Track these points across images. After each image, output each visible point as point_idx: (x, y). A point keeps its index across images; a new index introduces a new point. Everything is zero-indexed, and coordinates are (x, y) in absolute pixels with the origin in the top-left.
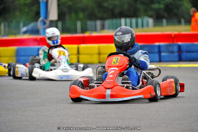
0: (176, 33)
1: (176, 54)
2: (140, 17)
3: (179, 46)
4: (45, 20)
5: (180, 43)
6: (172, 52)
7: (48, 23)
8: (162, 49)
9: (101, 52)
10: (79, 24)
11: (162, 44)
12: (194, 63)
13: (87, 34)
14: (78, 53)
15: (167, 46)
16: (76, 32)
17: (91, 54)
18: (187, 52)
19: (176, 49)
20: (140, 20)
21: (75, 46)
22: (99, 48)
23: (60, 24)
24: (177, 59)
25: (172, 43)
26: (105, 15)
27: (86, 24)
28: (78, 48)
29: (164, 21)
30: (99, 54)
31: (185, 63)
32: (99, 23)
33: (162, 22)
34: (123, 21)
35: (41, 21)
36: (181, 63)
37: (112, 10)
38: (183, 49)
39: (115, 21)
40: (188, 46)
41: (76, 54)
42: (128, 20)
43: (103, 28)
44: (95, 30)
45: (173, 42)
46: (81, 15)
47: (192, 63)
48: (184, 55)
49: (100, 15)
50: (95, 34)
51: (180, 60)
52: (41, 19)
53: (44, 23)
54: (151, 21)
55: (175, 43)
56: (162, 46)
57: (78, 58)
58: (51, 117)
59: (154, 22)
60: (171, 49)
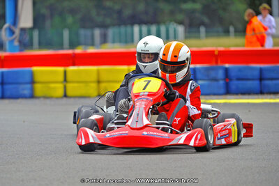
0: (222, 49)
1: (222, 82)
2: (164, 23)
3: (226, 70)
4: (13, 28)
5: (227, 65)
6: (216, 80)
7: (17, 31)
8: (199, 75)
9: (101, 79)
10: (66, 34)
11: (198, 66)
12: (250, 96)
13: (79, 50)
14: (65, 80)
15: (207, 69)
16: (61, 47)
17: (86, 82)
18: (239, 79)
19: (221, 74)
20: (163, 29)
21: (61, 69)
22: (98, 72)
23: (36, 34)
24: (223, 91)
25: (214, 65)
26: (108, 21)
27: (77, 34)
28: (65, 72)
29: (202, 29)
30: (99, 82)
31: (235, 96)
32: (97, 32)
33: (199, 32)
34: (136, 29)
35: (6, 29)
36: (228, 96)
37: (120, 12)
38: (233, 74)
39: (123, 29)
40: (240, 70)
41: (62, 82)
42: (144, 28)
43: (104, 40)
44: (93, 44)
45: (217, 63)
46: (70, 20)
47: (247, 96)
48: (234, 84)
49: (99, 19)
50: (91, 50)
51: (228, 92)
52: (6, 25)
53: (12, 33)
54: (181, 29)
55: (220, 65)
56: (199, 69)
57: (65, 87)
58: (22, 181)
59: (185, 32)
60: (213, 74)
